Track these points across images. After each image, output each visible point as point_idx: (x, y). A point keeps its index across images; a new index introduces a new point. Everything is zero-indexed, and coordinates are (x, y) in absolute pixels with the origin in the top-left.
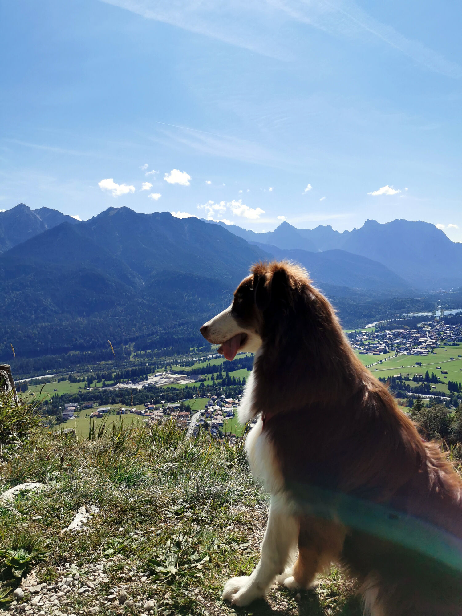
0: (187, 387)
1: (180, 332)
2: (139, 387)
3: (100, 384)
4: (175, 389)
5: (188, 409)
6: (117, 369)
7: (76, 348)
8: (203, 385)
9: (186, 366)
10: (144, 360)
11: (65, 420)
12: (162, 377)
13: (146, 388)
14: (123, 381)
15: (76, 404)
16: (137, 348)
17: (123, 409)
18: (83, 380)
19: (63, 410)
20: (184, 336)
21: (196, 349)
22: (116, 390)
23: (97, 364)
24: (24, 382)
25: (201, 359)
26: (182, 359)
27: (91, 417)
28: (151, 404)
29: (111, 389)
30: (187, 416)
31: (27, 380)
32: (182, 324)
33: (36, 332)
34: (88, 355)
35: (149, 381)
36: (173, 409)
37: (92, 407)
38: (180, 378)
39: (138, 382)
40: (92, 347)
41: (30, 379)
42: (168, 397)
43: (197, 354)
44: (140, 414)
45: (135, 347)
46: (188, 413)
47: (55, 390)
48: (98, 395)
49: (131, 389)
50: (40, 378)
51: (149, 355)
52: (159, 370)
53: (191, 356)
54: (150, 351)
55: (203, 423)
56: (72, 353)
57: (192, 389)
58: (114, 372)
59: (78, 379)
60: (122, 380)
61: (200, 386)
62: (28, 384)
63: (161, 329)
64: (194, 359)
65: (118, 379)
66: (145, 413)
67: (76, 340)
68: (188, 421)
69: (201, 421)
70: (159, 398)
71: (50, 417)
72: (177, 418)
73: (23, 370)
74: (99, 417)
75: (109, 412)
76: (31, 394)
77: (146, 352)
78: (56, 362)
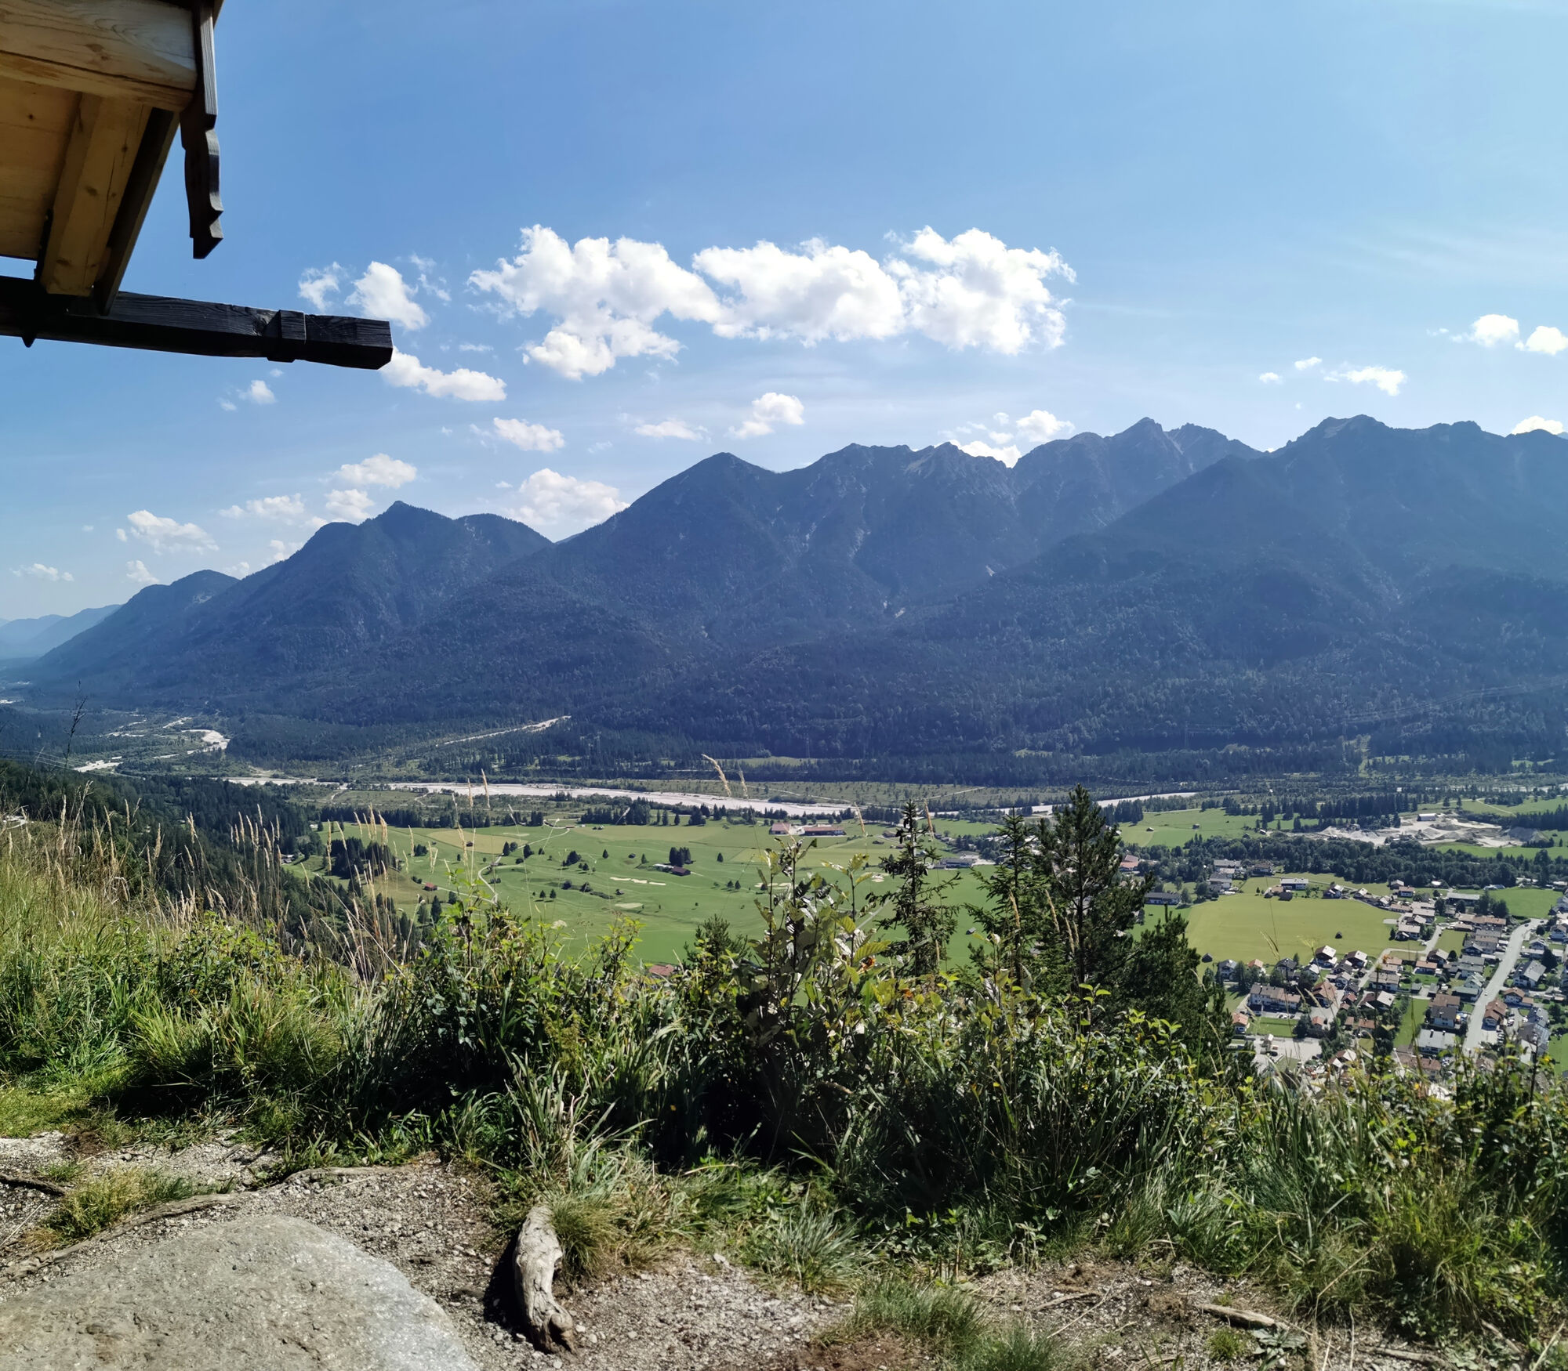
0: (1500, 856)
1: (1486, 718)
2: (1378, 841)
3: (1289, 825)
4: (1468, 857)
5: (1500, 910)
6: (1328, 793)
7: (1241, 737)
8: (1545, 855)
9: (1500, 803)
10: (1393, 778)
11: (1215, 896)
12: (1435, 824)
13: (1393, 846)
14: (1341, 822)
15: (1237, 863)
16: (1376, 749)
17: (1337, 887)
18: (1254, 812)
19: (1210, 872)
20: (1496, 729)
21: (1529, 764)
22: (1323, 842)
23: (1285, 777)
24: (1136, 802)
25: (1542, 792)
26: (1491, 787)
27: (1267, 896)
28: (1406, 885)
29: (1311, 836)
30: (1498, 927)
31: (1142, 798)
32: (1493, 700)
33: (1163, 697)
34: (1264, 755)
35: (1402, 830)
36: (1461, 906)
37: (1269, 874)
38: (1483, 831)
39: (1374, 829)
40: (1274, 739)
41: (1148, 797)
42: (1448, 874)
43: (1530, 777)
44: (1379, 904)
45: (1370, 744)
46: (1503, 921)
47: (1195, 827)
48: (1283, 849)
49: (1357, 842)
50: (1166, 796)
51: (1405, 769)
52: (1428, 806)
53: (1515, 780)
54: (1406, 758)
55: (1541, 952)
56: (1232, 748)
57: (1513, 863)
58: (1320, 800)
59: (1242, 806)
60: (1337, 820)
61: (1537, 858)
62: (1144, 808)
63: (1438, 708)
64: (1523, 789)
65: (1329, 816)
66: (1390, 904)
67: (1242, 720)
68: (1501, 942)
69: (1537, 945)
70: (1426, 875)
71: (1184, 885)
72: (1470, 927)
73: (1134, 778)
74: (1285, 897)
75: (1308, 891)
76: (1149, 830)
77: (1397, 761)
78: (1199, 765)
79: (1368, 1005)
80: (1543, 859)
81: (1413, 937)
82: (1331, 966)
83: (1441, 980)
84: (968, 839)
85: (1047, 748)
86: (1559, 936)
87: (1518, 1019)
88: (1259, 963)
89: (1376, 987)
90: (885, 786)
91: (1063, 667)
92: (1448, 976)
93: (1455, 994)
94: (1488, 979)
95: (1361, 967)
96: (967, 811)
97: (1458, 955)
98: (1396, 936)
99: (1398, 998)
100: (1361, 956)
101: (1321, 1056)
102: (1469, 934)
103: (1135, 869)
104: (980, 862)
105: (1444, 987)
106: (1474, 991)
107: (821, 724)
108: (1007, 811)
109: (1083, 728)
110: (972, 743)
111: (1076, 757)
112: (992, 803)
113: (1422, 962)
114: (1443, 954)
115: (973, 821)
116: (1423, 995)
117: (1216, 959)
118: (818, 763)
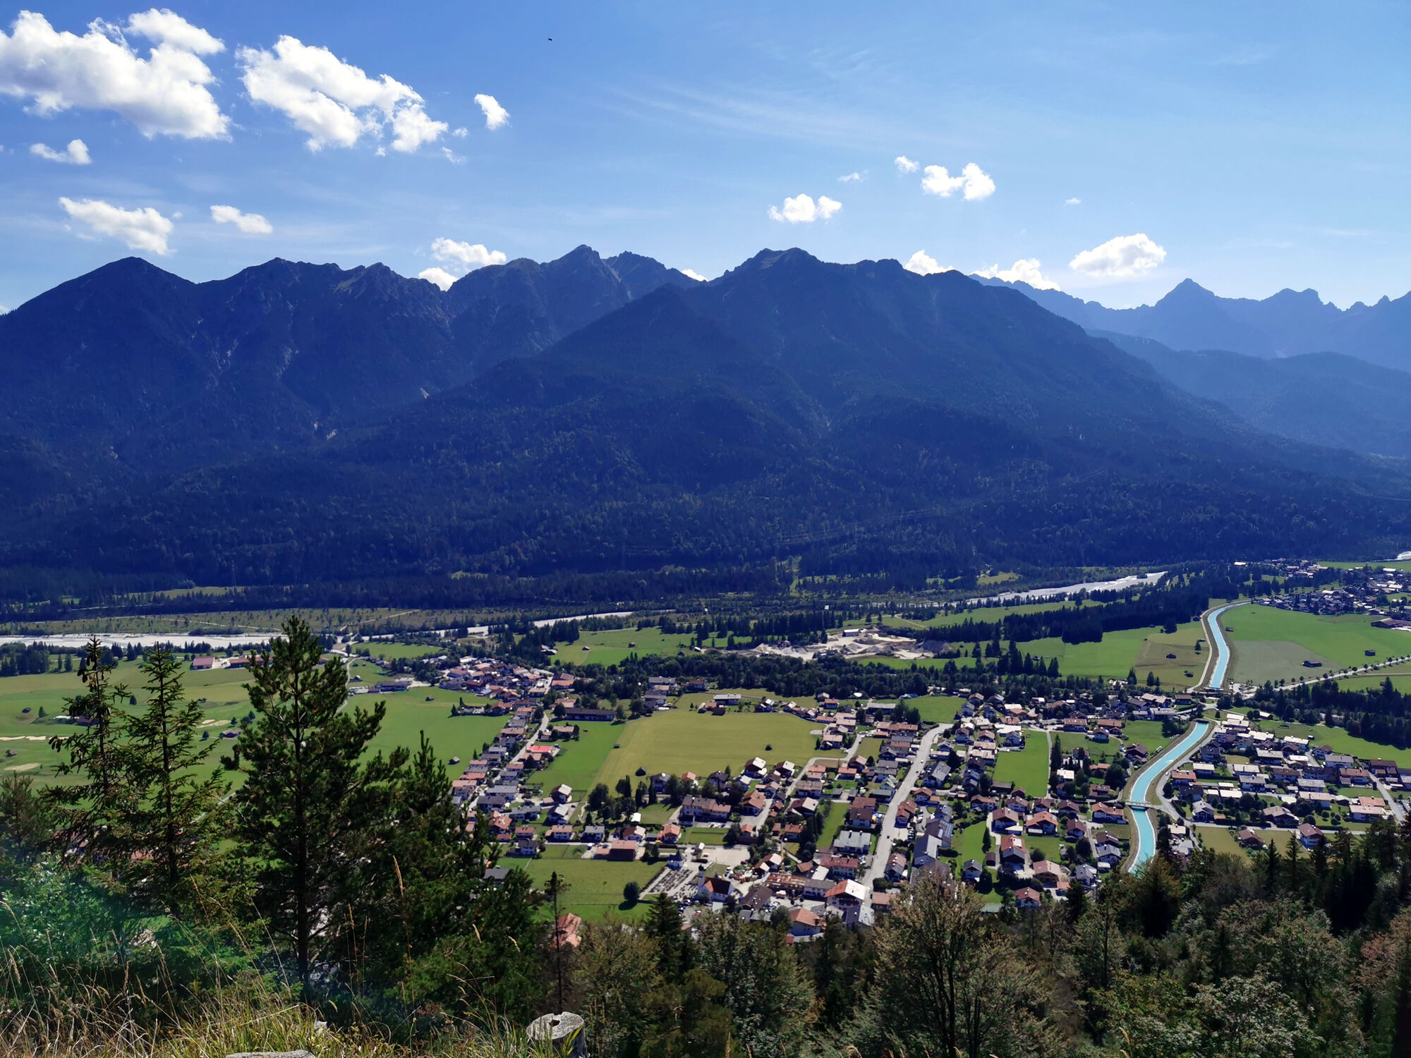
0: (914, 667)
1: (905, 539)
2: (807, 657)
3: (723, 642)
4: (887, 669)
5: (913, 717)
6: (761, 611)
7: (678, 558)
8: (952, 665)
9: (915, 618)
10: (820, 596)
11: (648, 711)
12: (858, 639)
13: (820, 660)
14: (772, 639)
15: (671, 680)
16: (807, 570)
17: (768, 701)
18: (689, 630)
19: (645, 689)
20: (913, 549)
21: (941, 581)
22: (756, 658)
23: (719, 597)
24: (572, 621)
25: (952, 607)
26: (908, 603)
27: (701, 711)
28: (831, 698)
29: (745, 654)
30: (911, 732)
31: (579, 618)
32: (911, 522)
33: (600, 520)
34: (700, 575)
35: (829, 646)
36: (879, 715)
37: (703, 690)
38: (900, 644)
39: (803, 645)
40: (710, 560)
41: (585, 617)
42: (869, 685)
43: (942, 593)
44: (806, 716)
45: (801, 565)
46: (915, 727)
47: (631, 646)
48: (717, 665)
49: (788, 658)
50: (603, 616)
51: (833, 587)
52: (852, 622)
53: (929, 597)
54: (834, 577)
55: (947, 754)
56: (668, 569)
57: (926, 674)
58: (753, 618)
59: (678, 625)
60: (769, 637)
61: (946, 667)
62: (580, 628)
63: (862, 529)
64: (936, 605)
65: (761, 634)
66: (816, 716)
67: (679, 542)
68: (913, 746)
69: (943, 748)
70: (849, 687)
71: (619, 702)
72: (886, 734)
73: (570, 598)
74: (718, 712)
75: (739, 705)
76: (585, 649)
77: (825, 580)
78: (637, 586)
79: (794, 811)
80: (951, 668)
81: (836, 745)
82: (761, 777)
83: (860, 785)
84: (403, 661)
85: (483, 570)
86: (962, 738)
87: (927, 815)
88: (691, 776)
89: (801, 794)
90: (318, 612)
91: (499, 490)
92: (866, 780)
93: (872, 796)
94: (901, 780)
95: (788, 776)
96: (402, 634)
97: (875, 760)
98: (821, 746)
99: (821, 803)
100: (789, 766)
101: (749, 861)
102: (886, 741)
103: (570, 687)
104: (415, 684)
105: (863, 790)
106: (888, 793)
107: (249, 550)
108: (442, 633)
109: (519, 550)
110: (407, 566)
111: (512, 578)
112: (427, 624)
113: (844, 769)
114: (862, 760)
115: (408, 643)
116: (844, 799)
117: (650, 772)
118: (245, 592)
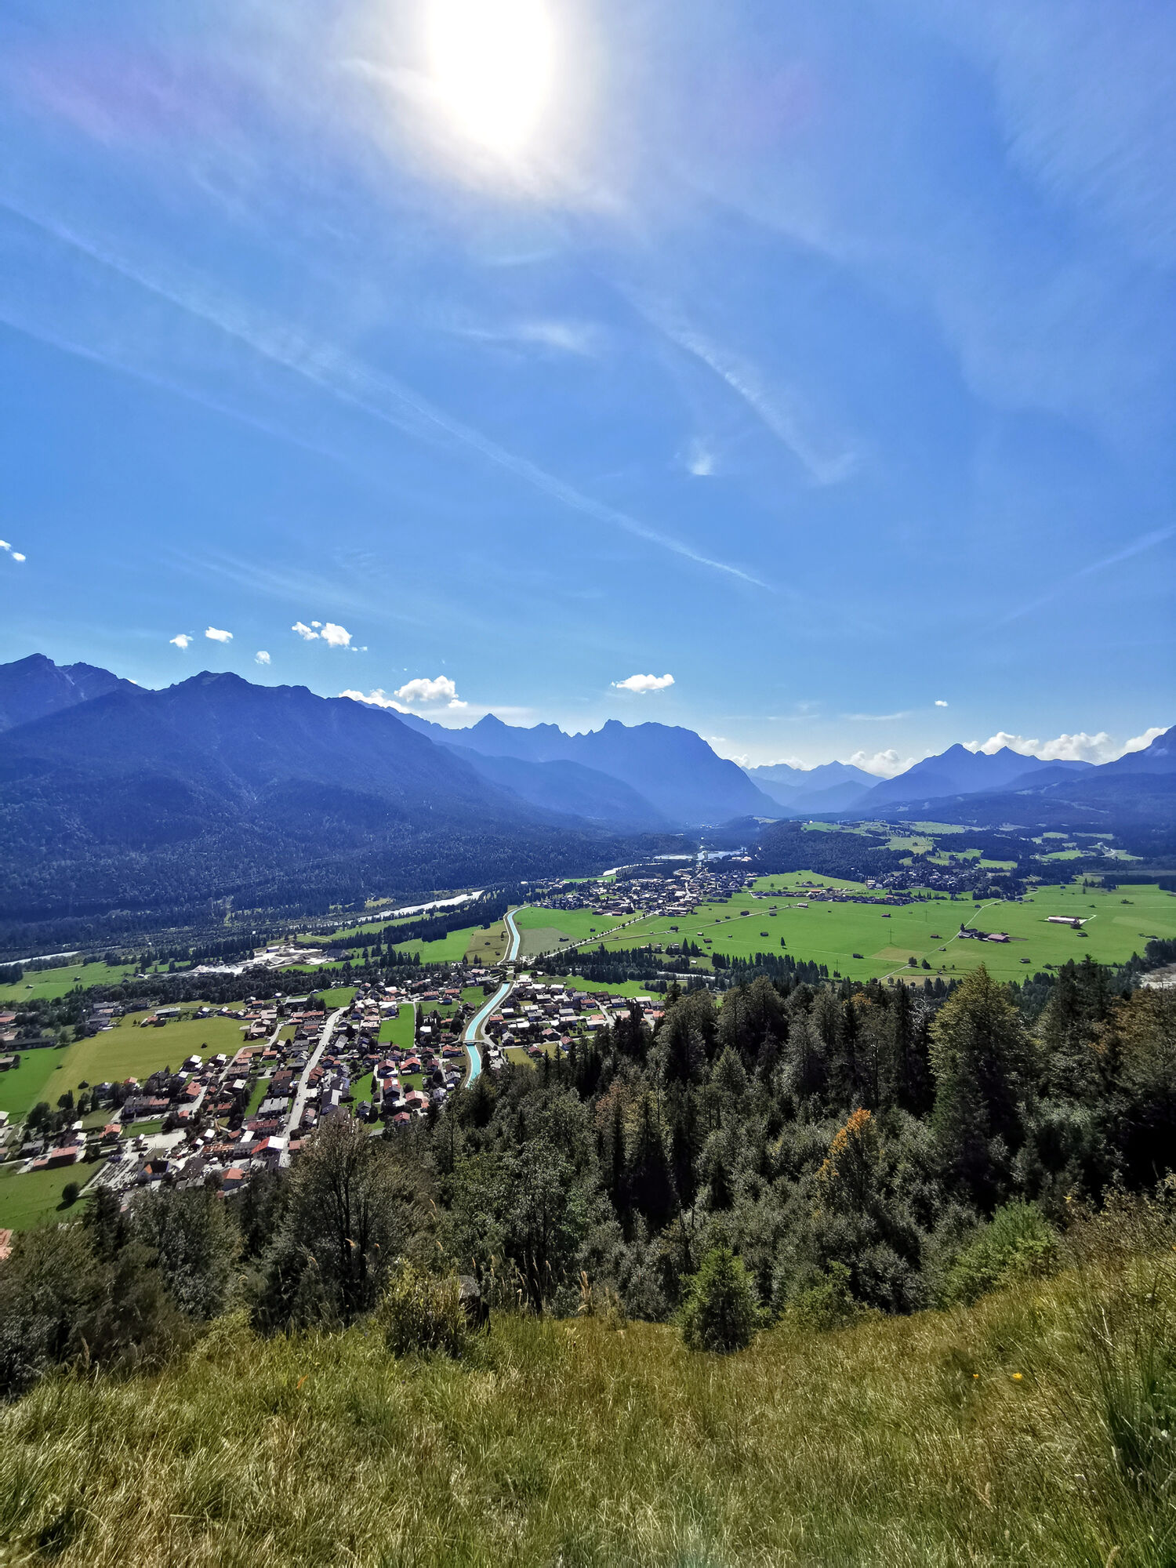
0: (321, 970)
1: (313, 879)
2: (237, 971)
3: (166, 967)
4: (301, 973)
5: (320, 1006)
6: (199, 940)
7: (122, 904)
8: (348, 965)
9: (321, 934)
10: (249, 925)
11: (92, 1032)
12: (278, 953)
13: (248, 973)
14: (209, 961)
15: (115, 1004)
16: (238, 905)
17: (204, 1009)
18: (133, 961)
19: (89, 1015)
20: (319, 886)
21: (339, 907)
22: (194, 977)
23: (162, 932)
24: (16, 965)
25: (347, 925)
26: (316, 924)
27: (144, 1025)
28: (257, 1000)
29: (184, 974)
30: (319, 1017)
31: (23, 961)
32: (318, 867)
33: (48, 877)
34: (144, 916)
35: (256, 961)
36: (294, 1007)
37: (146, 1008)
38: (310, 954)
39: (234, 962)
40: (155, 903)
41: (29, 960)
42: (287, 986)
43: (340, 915)
44: (237, 1017)
45: (233, 902)
46: (321, 1013)
47: (76, 980)
48: (159, 987)
49: (221, 974)
50: (48, 957)
51: (259, 917)
52: (274, 941)
53: (331, 919)
54: (259, 910)
55: (345, 1028)
56: (114, 914)
57: (330, 973)
58: (191, 947)
59: (123, 958)
60: (206, 960)
61: (344, 967)
63: (282, 874)
64: (336, 924)
65: (199, 958)
66: (245, 1015)
67: (125, 890)
68: (320, 1026)
69: (343, 1024)
70: (271, 989)
71: (63, 1029)
72: (301, 1021)
74: (159, 1023)
75: (179, 1016)
76: (28, 987)
77: (253, 912)
78: (83, 929)
79: (226, 1092)
80: (348, 967)
81: (261, 1035)
82: (197, 1070)
83: (280, 1062)
86: (356, 1016)
87: (331, 1075)
88: (133, 1080)
89: (231, 1078)
92: (285, 1057)
93: (289, 1068)
94: (312, 1053)
95: (221, 1065)
97: (292, 1041)
98: (249, 1037)
99: (248, 1082)
100: (222, 1057)
101: (185, 1141)
102: (300, 1026)
103: (11, 1022)
105: (282, 1066)
106: (302, 1064)
113: (267, 1052)
114: (282, 1043)
116: (267, 1075)
117: (92, 1084)
